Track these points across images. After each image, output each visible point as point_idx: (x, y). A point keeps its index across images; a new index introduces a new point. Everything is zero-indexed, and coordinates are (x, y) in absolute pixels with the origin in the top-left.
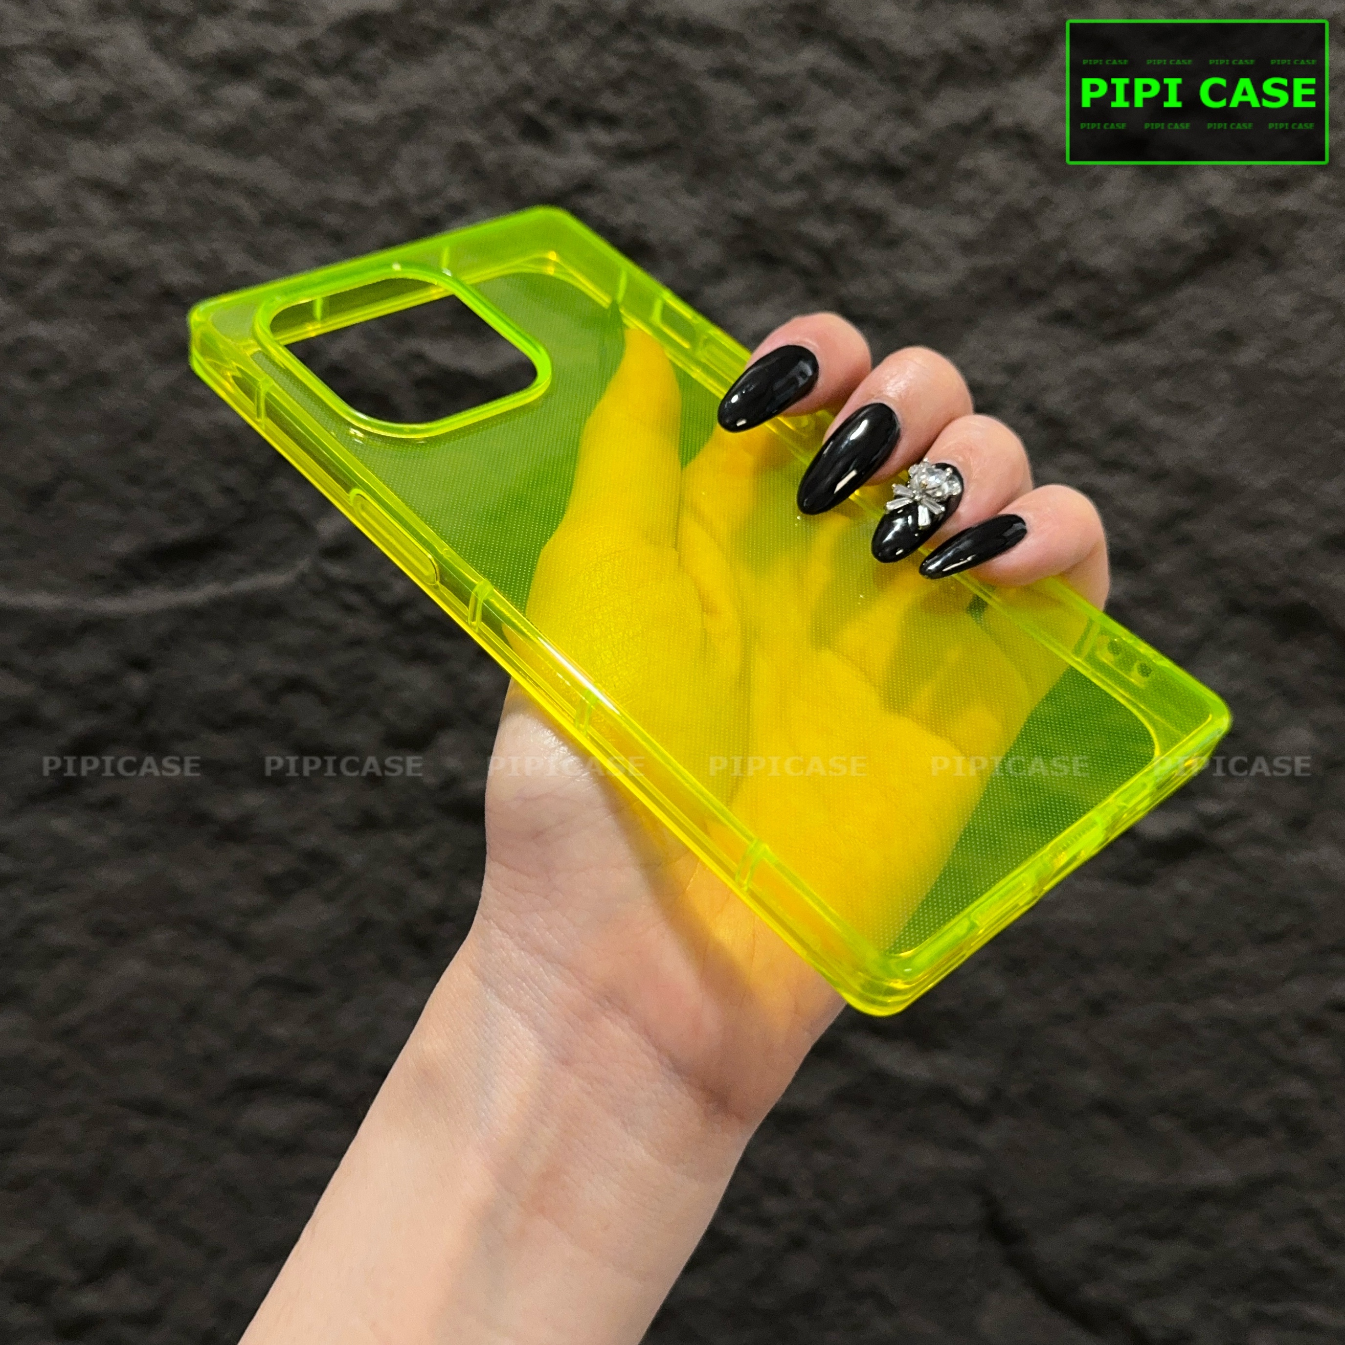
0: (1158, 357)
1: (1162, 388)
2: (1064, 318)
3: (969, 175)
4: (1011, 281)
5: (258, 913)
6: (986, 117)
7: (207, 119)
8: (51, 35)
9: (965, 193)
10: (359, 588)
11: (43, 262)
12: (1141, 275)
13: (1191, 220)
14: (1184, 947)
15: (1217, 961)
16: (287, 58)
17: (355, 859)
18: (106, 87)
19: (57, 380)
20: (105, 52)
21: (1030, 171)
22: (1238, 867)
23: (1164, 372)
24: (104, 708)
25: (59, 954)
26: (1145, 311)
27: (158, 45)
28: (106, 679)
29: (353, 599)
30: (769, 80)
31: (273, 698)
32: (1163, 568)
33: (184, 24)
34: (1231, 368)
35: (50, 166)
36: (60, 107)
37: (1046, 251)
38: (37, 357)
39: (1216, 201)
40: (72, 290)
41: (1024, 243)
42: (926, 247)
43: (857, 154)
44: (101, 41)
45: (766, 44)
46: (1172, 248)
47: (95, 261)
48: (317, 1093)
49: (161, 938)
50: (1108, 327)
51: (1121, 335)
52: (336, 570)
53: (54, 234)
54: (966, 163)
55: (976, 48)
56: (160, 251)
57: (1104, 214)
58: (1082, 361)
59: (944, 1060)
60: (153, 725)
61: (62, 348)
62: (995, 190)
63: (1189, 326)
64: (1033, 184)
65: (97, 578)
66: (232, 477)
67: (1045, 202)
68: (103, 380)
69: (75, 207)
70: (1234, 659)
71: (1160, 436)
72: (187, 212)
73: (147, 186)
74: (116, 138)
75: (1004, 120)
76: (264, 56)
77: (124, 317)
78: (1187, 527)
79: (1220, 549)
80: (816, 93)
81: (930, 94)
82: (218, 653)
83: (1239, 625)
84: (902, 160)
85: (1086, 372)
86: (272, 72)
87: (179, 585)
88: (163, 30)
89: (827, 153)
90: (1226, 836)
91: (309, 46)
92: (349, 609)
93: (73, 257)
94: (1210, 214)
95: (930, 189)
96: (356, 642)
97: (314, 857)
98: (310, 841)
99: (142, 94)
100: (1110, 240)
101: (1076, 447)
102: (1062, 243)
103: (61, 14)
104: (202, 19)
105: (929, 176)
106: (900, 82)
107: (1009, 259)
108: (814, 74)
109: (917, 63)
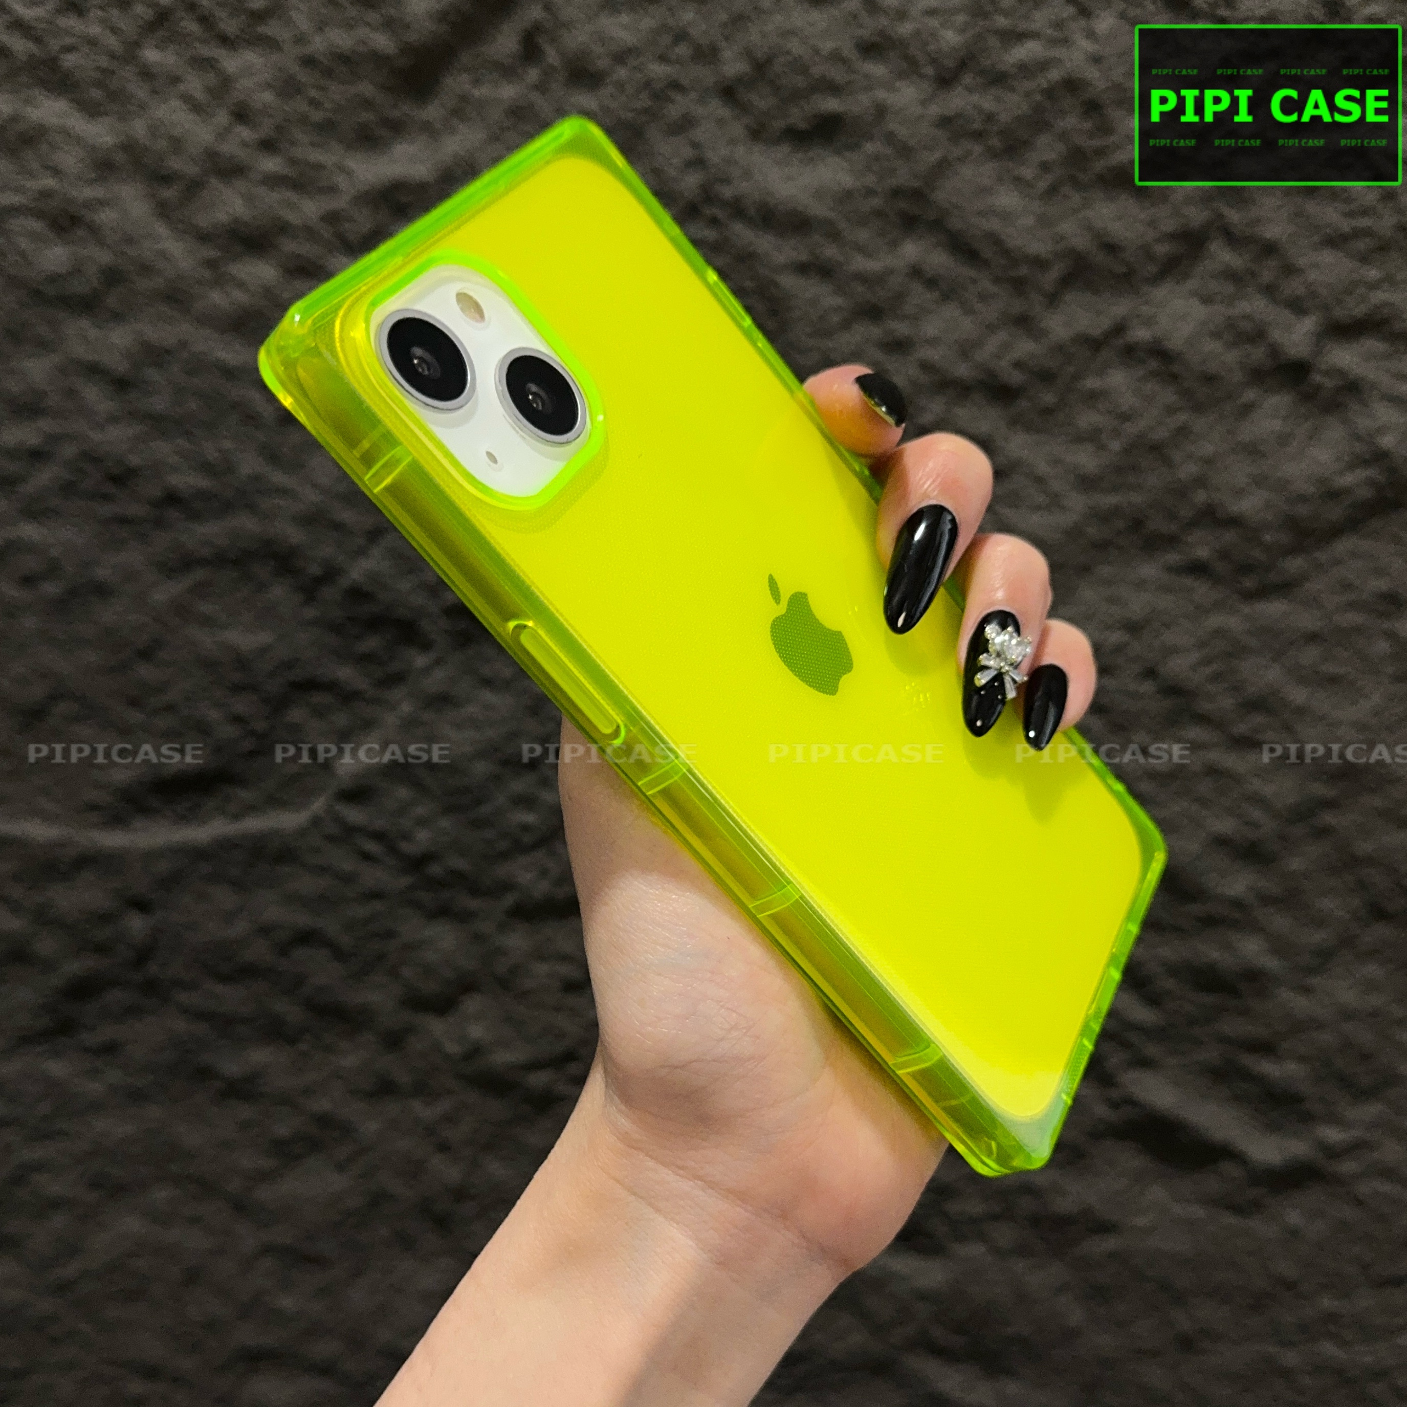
0: (1308, 620)
1: (1310, 655)
2: (1197, 569)
3: (1093, 397)
4: (1137, 524)
5: (265, 1176)
6: (1119, 329)
7: (217, 297)
8: (46, 194)
9: (1087, 419)
10: (379, 836)
11: (37, 455)
12: (1291, 523)
13: (1360, 462)
14: (1290, 1286)
15: (1327, 1303)
16: (309, 232)
17: (370, 1127)
18: (105, 257)
19: (51, 588)
20: (106, 217)
21: (1169, 396)
22: (1359, 1203)
23: (1313, 637)
24: (101, 949)
25: (55, 1204)
26: (1294, 565)
27: (163, 210)
28: (105, 918)
29: (372, 847)
30: (863, 278)
31: (283, 950)
32: (1295, 864)
33: (194, 187)
34: (1391, 635)
35: (44, 346)
36: (53, 279)
37: (1181, 491)
38: (30, 564)
39: (1387, 441)
40: (68, 489)
41: (1153, 480)
42: (1039, 480)
43: (963, 370)
44: (102, 203)
45: (863, 235)
46: (1333, 495)
47: (91, 457)
48: (325, 1370)
49: (161, 1195)
50: (1249, 583)
51: (1263, 592)
52: (354, 815)
53: (46, 425)
54: (1091, 383)
55: (1111, 248)
56: (163, 449)
57: (1253, 450)
58: (1215, 621)
59: (1012, 1388)
60: (153, 969)
61: (54, 552)
62: (1125, 417)
63: (1347, 586)
64: (1171, 410)
65: (93, 807)
66: (242, 705)
67: (1183, 431)
68: (102, 591)
69: (71, 393)
70: (1372, 970)
71: (1301, 711)
72: (193, 405)
73: (152, 374)
74: (117, 317)
75: (1140, 334)
76: (284, 228)
77: (123, 521)
78: (1328, 818)
79: (1365, 847)
80: (919, 295)
81: (1053, 299)
82: (225, 897)
83: (1381, 931)
84: (1016, 378)
85: (1219, 633)
86: (289, 246)
87: (183, 819)
88: (169, 193)
89: (926, 366)
90: (1348, 1167)
91: (332, 218)
92: (367, 857)
93: (69, 451)
94: (1380, 457)
95: (1048, 411)
96: (376, 895)
97: (324, 1121)
98: (323, 1105)
99: (146, 269)
100: (1259, 481)
101: (1203, 719)
102: (1200, 482)
103: (56, 172)
104: (214, 181)
105: (1048, 398)
106: (1019, 286)
107: (1136, 498)
108: (916, 272)
109: (1039, 263)
